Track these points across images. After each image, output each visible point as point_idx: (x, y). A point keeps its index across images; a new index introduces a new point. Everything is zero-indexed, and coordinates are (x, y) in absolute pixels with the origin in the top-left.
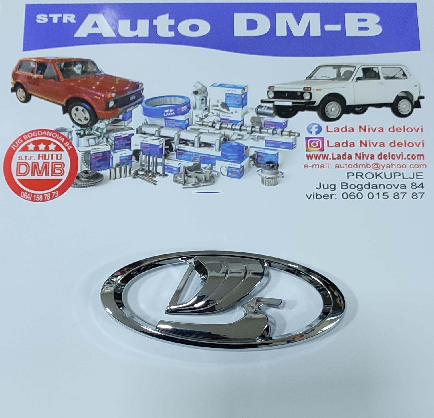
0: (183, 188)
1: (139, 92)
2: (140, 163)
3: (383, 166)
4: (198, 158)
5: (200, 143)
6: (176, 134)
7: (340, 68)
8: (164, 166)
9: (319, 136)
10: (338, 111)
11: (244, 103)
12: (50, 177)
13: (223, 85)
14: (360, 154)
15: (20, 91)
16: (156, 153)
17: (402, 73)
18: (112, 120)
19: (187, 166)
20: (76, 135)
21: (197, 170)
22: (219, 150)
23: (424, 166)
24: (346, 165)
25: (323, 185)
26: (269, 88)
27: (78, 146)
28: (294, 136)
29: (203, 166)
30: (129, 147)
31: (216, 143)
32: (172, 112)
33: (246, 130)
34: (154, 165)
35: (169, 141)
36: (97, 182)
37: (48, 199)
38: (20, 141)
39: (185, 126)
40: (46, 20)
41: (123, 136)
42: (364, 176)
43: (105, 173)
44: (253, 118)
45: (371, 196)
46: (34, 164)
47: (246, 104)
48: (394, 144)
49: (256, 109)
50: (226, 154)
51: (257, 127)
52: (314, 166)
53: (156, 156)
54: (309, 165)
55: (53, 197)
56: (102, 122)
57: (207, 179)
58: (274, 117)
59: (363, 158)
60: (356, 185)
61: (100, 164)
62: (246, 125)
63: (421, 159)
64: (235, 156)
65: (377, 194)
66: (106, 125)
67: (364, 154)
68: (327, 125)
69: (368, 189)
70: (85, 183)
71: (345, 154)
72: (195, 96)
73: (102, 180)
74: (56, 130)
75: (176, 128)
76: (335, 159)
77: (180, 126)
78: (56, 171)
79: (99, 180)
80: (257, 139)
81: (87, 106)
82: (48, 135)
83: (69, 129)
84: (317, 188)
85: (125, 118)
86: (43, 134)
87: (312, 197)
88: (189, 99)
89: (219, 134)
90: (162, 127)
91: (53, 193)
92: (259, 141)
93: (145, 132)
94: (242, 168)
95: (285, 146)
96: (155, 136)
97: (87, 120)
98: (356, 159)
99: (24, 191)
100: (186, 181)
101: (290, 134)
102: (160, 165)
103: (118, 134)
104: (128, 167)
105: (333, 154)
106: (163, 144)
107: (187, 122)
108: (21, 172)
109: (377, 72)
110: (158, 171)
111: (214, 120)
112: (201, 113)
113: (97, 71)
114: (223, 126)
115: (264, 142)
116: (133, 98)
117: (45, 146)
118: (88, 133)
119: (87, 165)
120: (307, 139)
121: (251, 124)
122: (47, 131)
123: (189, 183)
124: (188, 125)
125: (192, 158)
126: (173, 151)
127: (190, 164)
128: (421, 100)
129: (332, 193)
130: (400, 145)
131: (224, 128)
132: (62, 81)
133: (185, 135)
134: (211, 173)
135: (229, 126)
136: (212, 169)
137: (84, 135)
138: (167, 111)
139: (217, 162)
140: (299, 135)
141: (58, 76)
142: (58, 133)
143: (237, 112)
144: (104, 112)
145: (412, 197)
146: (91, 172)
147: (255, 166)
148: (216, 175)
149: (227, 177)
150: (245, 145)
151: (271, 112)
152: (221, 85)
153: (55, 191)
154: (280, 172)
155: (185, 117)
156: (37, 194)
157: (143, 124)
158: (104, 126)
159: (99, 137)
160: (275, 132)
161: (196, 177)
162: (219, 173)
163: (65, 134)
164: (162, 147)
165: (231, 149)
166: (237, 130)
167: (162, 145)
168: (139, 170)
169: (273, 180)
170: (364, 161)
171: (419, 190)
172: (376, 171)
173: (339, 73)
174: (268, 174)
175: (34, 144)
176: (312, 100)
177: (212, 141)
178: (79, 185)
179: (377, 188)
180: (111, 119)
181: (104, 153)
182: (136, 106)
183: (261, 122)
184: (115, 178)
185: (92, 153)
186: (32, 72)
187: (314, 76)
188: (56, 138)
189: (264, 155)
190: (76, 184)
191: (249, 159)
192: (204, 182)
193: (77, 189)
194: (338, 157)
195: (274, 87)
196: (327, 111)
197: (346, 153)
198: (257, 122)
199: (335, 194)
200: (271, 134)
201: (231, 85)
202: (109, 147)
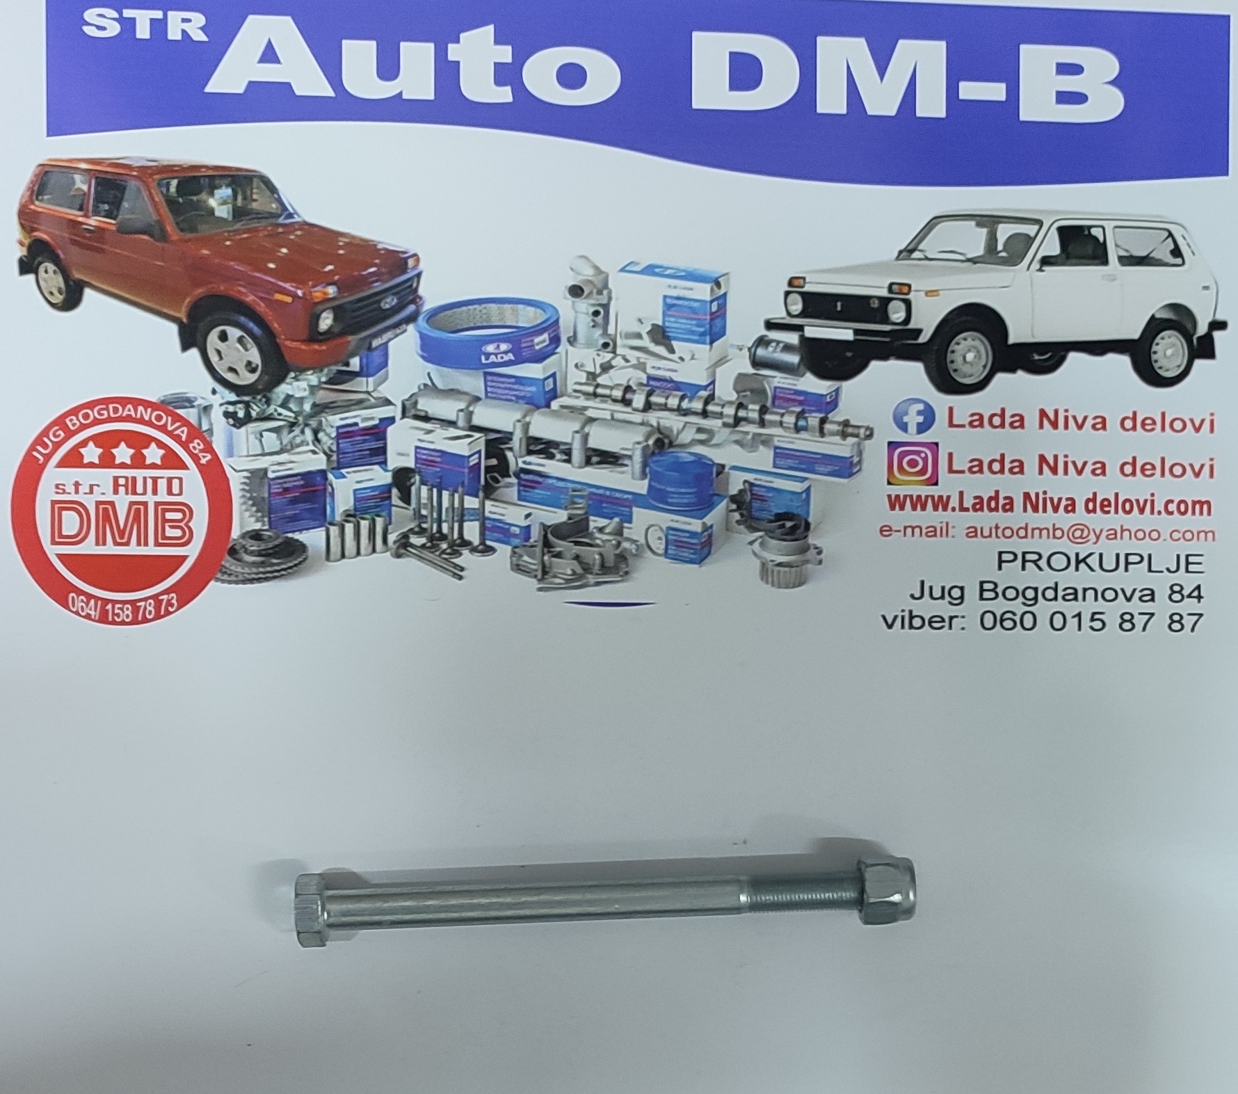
0: (540, 589)
1: (408, 284)
2: (414, 509)
3: (1098, 533)
4: (582, 497)
5: (588, 454)
6: (519, 421)
7: (996, 226)
8: (483, 520)
9: (926, 437)
10: (983, 363)
11: (716, 330)
12: (151, 550)
13: (657, 270)
14: (1037, 495)
15: (46, 272)
16: (461, 482)
17: (1172, 247)
18: (329, 370)
19: (549, 524)
20: (224, 419)
21: (580, 535)
22: (644, 475)
23: (1210, 535)
24: (997, 527)
25: (931, 588)
26: (790, 283)
27: (230, 454)
28: (857, 436)
29: (595, 522)
30: (380, 459)
31: (633, 453)
32: (506, 353)
33: (721, 415)
34: (456, 518)
35: (497, 444)
36: (290, 568)
37: (149, 617)
38: (55, 436)
39: (545, 397)
40: (114, 29)
41: (362, 425)
42: (1043, 563)
43: (313, 538)
44: (741, 377)
45: (1058, 621)
46: (101, 507)
47: (722, 333)
48: (1132, 468)
49: (749, 349)
50: (662, 487)
51: (751, 407)
52: (910, 530)
53: (460, 489)
54: (894, 529)
55: (162, 613)
56: (300, 377)
57: (606, 565)
58: (802, 376)
59: (1045, 510)
60: (1021, 589)
61: (297, 512)
62: (719, 398)
63: (1201, 513)
64: (686, 494)
65: (1074, 617)
66: (313, 389)
67: (1048, 496)
68: (951, 405)
69: (1053, 602)
70: (254, 570)
71: (996, 497)
72: (573, 302)
73: (305, 559)
74: (163, 402)
75: (517, 402)
76: (967, 510)
77: (529, 395)
78: (170, 532)
79: (296, 562)
80: (750, 443)
81: (251, 325)
82: (139, 416)
83: (202, 398)
84: (912, 596)
85: (367, 364)
86: (126, 413)
87: (899, 621)
88: (557, 311)
89: (642, 424)
90: (478, 399)
91: (161, 598)
92: (758, 447)
93: (426, 412)
94: (706, 533)
95: (829, 468)
96: (458, 428)
97: (253, 371)
98: (1025, 510)
99: (77, 594)
100: (547, 570)
101: (846, 429)
102: (472, 518)
103: (346, 418)
104: (380, 522)
105: (961, 494)
106: (479, 452)
107: (549, 385)
108: (64, 533)
109: (1101, 239)
110: (467, 536)
111: (629, 381)
112: (591, 358)
113: (279, 212)
114: (654, 399)
115: (771, 453)
116: (389, 302)
117: (132, 451)
118: (258, 413)
119: (259, 514)
120: (892, 445)
121: (733, 396)
122: (136, 402)
123: (555, 577)
124: (554, 395)
125: (564, 499)
126: (510, 476)
127: (560, 516)
128: (1217, 335)
129: (954, 610)
130: (1147, 470)
131: (656, 408)
132: (172, 241)
133: (544, 426)
134: (619, 544)
135: (673, 402)
136: (621, 534)
137: (248, 419)
138: (490, 348)
139: (635, 509)
140: (870, 436)
141: (161, 224)
142: (170, 411)
143: (695, 357)
144: (303, 347)
145: (1170, 627)
146: (270, 537)
147: (742, 527)
148: (634, 551)
149: (662, 559)
150: (717, 461)
151: (794, 359)
152: (650, 270)
153: (168, 594)
154: (812, 547)
155: (544, 369)
156: (114, 602)
157: (422, 387)
158: (305, 390)
159: (292, 425)
160: (802, 423)
161: (577, 558)
162: (642, 545)
163: (190, 414)
164: (477, 461)
165: (677, 474)
166: (696, 413)
167: (477, 456)
168: (411, 530)
169: (793, 569)
170: (1046, 519)
171: (1190, 605)
172: (1078, 548)
173: (992, 239)
174: (779, 551)
175: (97, 446)
176: (912, 326)
177: (621, 447)
178: (237, 576)
179: (1076, 599)
180: (326, 371)
181: (307, 476)
182: (398, 331)
183: (764, 391)
184: (343, 556)
185: (271, 475)
186: (81, 209)
187: (920, 247)
188: (165, 425)
189: (770, 495)
190: (229, 572)
191: (727, 507)
192: (600, 572)
193: (233, 586)
194: (974, 505)
195: (804, 278)
196: (952, 362)
197: (997, 492)
198: (752, 391)
199: (960, 614)
200: (792, 431)
201: (677, 269)
202: (324, 457)
